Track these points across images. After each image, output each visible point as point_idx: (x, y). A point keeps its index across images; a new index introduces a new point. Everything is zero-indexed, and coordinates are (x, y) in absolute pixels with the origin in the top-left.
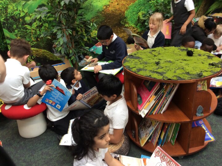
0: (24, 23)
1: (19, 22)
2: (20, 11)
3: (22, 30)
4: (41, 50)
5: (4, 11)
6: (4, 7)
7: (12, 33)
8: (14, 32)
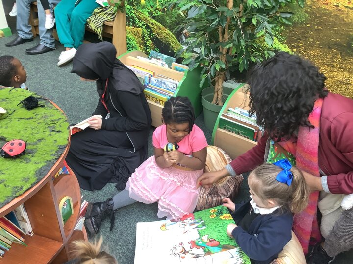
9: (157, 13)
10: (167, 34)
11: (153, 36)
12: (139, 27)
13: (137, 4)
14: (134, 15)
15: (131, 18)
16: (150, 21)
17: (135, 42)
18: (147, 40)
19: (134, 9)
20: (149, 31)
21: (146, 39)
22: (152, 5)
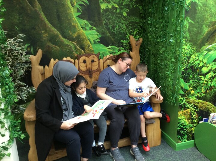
0: (200, 74)
1: (196, 72)
2: (200, 61)
3: (196, 81)
4: (206, 103)
5: (186, 60)
6: (188, 56)
7: (187, 83)
8: (189, 82)
9: (202, 95)
10: (208, 105)
11: (198, 110)
12: (188, 108)
13: (188, 95)
14: (185, 102)
15: (183, 105)
16: (197, 101)
17: (184, 120)
18: (194, 114)
19: (185, 98)
20: (195, 108)
21: (192, 114)
22: (199, 91)
